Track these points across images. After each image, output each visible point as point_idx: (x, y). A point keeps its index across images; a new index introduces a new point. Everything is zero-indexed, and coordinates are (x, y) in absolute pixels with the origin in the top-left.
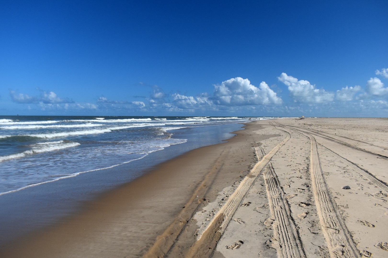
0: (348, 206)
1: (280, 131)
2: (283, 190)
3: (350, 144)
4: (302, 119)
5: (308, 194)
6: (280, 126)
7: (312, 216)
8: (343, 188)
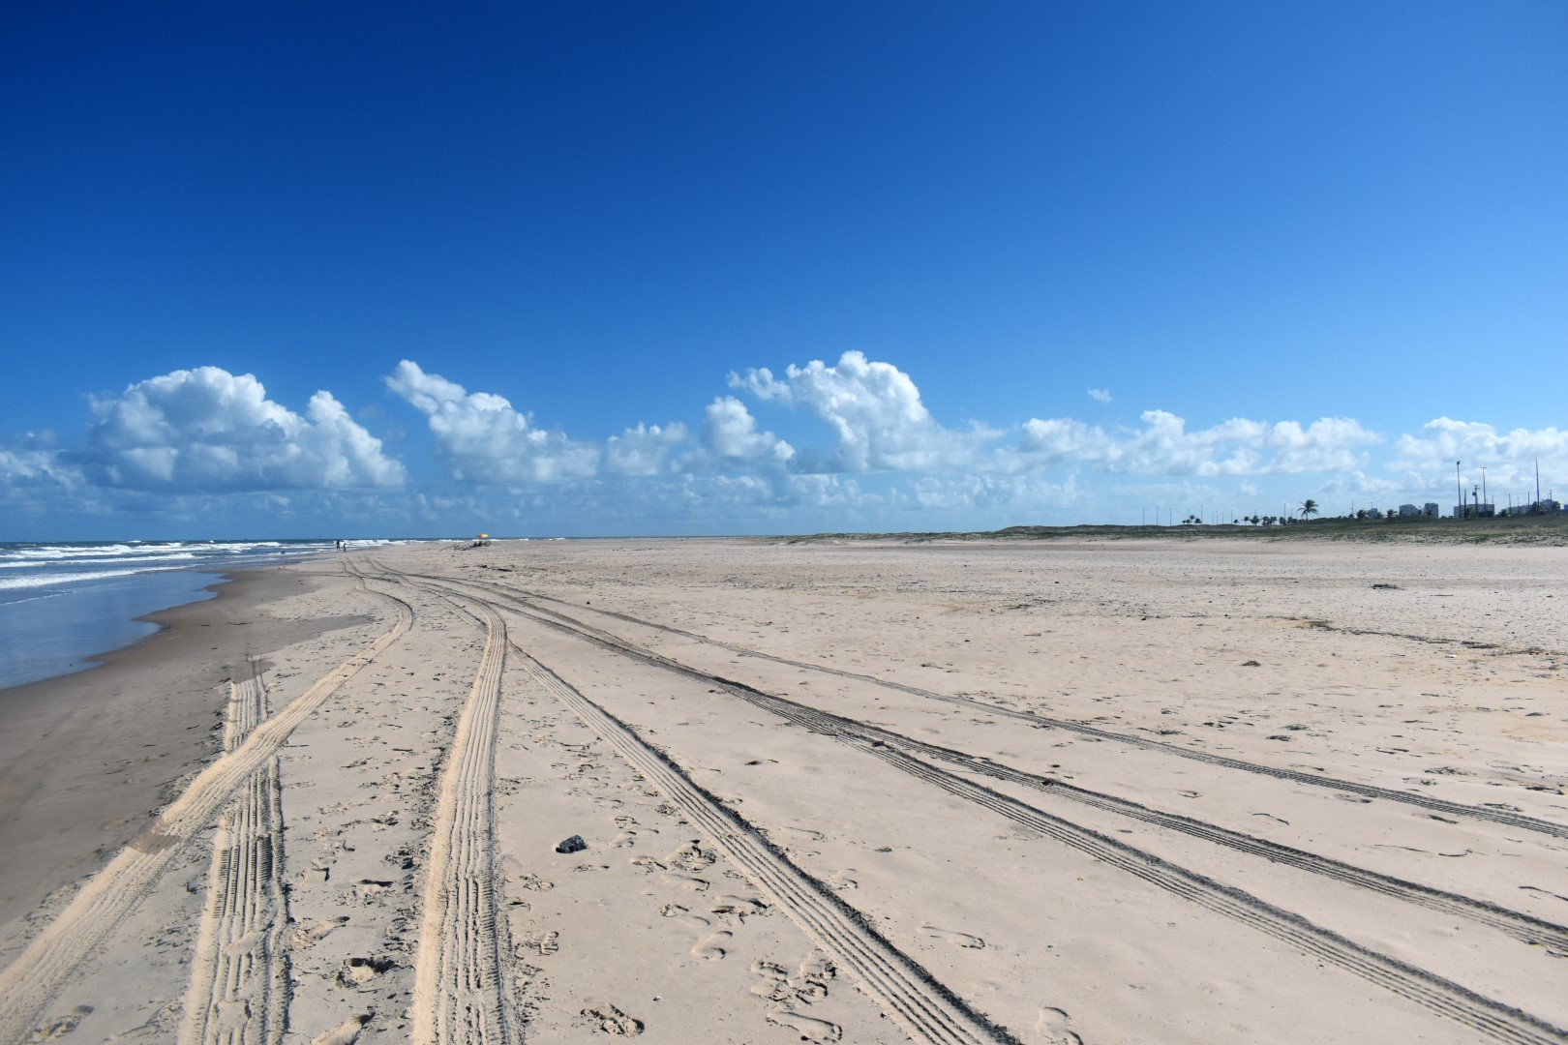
0: (557, 941)
1: (376, 601)
2: (287, 904)
3: (630, 642)
4: (480, 545)
5: (399, 906)
6: (386, 577)
7: (380, 1034)
8: (558, 850)
